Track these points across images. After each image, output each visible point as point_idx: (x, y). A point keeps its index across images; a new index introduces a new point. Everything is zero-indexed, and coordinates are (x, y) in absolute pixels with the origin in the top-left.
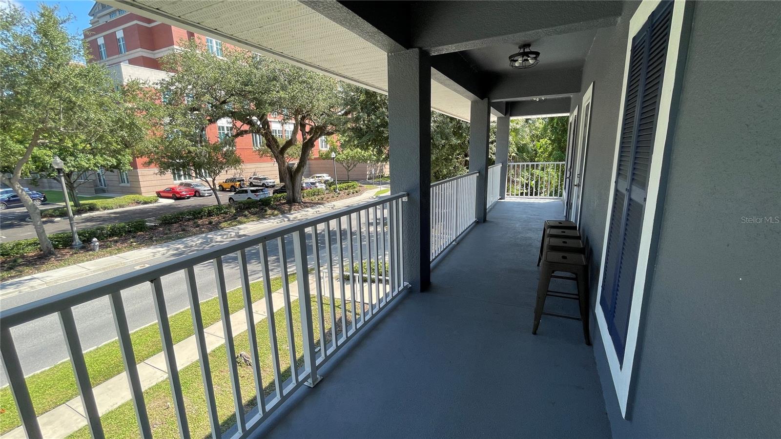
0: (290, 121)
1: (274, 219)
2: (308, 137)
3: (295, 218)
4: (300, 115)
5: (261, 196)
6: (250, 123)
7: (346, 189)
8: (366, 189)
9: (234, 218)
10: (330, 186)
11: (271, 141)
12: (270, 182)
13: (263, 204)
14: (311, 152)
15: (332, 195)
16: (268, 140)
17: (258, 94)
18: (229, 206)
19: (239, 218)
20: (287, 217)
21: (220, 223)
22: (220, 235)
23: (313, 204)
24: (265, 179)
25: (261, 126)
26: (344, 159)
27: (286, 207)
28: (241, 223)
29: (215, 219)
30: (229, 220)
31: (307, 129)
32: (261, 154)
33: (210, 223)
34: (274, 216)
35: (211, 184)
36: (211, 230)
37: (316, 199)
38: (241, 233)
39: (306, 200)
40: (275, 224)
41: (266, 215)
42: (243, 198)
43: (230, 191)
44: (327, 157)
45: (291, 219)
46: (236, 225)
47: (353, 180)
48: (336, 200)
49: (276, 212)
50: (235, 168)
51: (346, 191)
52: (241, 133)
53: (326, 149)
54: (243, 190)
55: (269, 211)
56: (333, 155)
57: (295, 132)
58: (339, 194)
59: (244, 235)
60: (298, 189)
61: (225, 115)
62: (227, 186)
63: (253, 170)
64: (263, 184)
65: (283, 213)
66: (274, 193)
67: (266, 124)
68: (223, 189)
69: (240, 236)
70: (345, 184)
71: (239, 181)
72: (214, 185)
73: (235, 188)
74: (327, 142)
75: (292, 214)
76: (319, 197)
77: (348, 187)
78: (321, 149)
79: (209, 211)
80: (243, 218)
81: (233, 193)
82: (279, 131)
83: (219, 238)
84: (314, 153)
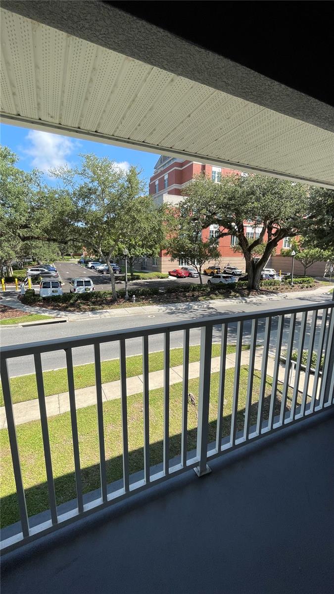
0: (260, 226)
1: (235, 300)
2: (273, 238)
3: (251, 301)
4: (268, 220)
5: (229, 281)
6: (230, 228)
7: (300, 283)
8: (322, 285)
9: (208, 295)
10: (286, 279)
11: (243, 241)
12: (238, 271)
13: (229, 288)
14: (273, 250)
15: (286, 286)
16: (240, 240)
17: (238, 206)
18: (207, 286)
19: (211, 295)
20: (245, 300)
21: (199, 296)
22: (197, 305)
23: (267, 293)
24: (235, 269)
25: (237, 230)
26: (304, 257)
27: (246, 292)
28: (212, 299)
29: (196, 293)
30: (204, 296)
31: (274, 231)
32: (236, 250)
33: (193, 296)
34: (235, 297)
35: (199, 269)
36: (192, 301)
37: (271, 288)
38: (211, 306)
39: (263, 288)
40: (235, 303)
41: (231, 295)
42: (217, 281)
43: (210, 276)
44: (287, 254)
45: (248, 301)
46: (208, 300)
47: (309, 276)
48: (289, 291)
49: (238, 295)
50: (215, 260)
51: (301, 285)
52: (222, 235)
53: (288, 248)
54: (218, 276)
55: (233, 293)
56: (293, 253)
57: (262, 234)
58: (293, 286)
59: (212, 308)
60: (258, 278)
61: (213, 222)
62: (209, 272)
63: (228, 262)
64: (233, 272)
65: (243, 296)
66: (239, 280)
67: (241, 228)
68: (206, 274)
69: (209, 308)
70: (301, 279)
71: (217, 269)
72: (200, 270)
73: (214, 274)
74: (289, 242)
75: (249, 298)
76: (275, 287)
77: (303, 281)
78: (283, 248)
79: (194, 287)
80: (214, 295)
81: (211, 277)
82: (251, 233)
83: (196, 307)
84: (277, 251)
